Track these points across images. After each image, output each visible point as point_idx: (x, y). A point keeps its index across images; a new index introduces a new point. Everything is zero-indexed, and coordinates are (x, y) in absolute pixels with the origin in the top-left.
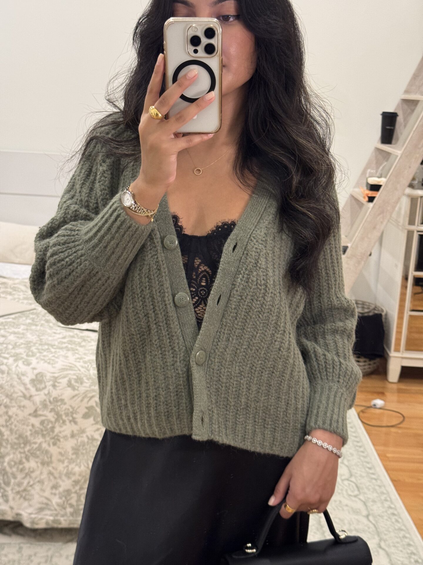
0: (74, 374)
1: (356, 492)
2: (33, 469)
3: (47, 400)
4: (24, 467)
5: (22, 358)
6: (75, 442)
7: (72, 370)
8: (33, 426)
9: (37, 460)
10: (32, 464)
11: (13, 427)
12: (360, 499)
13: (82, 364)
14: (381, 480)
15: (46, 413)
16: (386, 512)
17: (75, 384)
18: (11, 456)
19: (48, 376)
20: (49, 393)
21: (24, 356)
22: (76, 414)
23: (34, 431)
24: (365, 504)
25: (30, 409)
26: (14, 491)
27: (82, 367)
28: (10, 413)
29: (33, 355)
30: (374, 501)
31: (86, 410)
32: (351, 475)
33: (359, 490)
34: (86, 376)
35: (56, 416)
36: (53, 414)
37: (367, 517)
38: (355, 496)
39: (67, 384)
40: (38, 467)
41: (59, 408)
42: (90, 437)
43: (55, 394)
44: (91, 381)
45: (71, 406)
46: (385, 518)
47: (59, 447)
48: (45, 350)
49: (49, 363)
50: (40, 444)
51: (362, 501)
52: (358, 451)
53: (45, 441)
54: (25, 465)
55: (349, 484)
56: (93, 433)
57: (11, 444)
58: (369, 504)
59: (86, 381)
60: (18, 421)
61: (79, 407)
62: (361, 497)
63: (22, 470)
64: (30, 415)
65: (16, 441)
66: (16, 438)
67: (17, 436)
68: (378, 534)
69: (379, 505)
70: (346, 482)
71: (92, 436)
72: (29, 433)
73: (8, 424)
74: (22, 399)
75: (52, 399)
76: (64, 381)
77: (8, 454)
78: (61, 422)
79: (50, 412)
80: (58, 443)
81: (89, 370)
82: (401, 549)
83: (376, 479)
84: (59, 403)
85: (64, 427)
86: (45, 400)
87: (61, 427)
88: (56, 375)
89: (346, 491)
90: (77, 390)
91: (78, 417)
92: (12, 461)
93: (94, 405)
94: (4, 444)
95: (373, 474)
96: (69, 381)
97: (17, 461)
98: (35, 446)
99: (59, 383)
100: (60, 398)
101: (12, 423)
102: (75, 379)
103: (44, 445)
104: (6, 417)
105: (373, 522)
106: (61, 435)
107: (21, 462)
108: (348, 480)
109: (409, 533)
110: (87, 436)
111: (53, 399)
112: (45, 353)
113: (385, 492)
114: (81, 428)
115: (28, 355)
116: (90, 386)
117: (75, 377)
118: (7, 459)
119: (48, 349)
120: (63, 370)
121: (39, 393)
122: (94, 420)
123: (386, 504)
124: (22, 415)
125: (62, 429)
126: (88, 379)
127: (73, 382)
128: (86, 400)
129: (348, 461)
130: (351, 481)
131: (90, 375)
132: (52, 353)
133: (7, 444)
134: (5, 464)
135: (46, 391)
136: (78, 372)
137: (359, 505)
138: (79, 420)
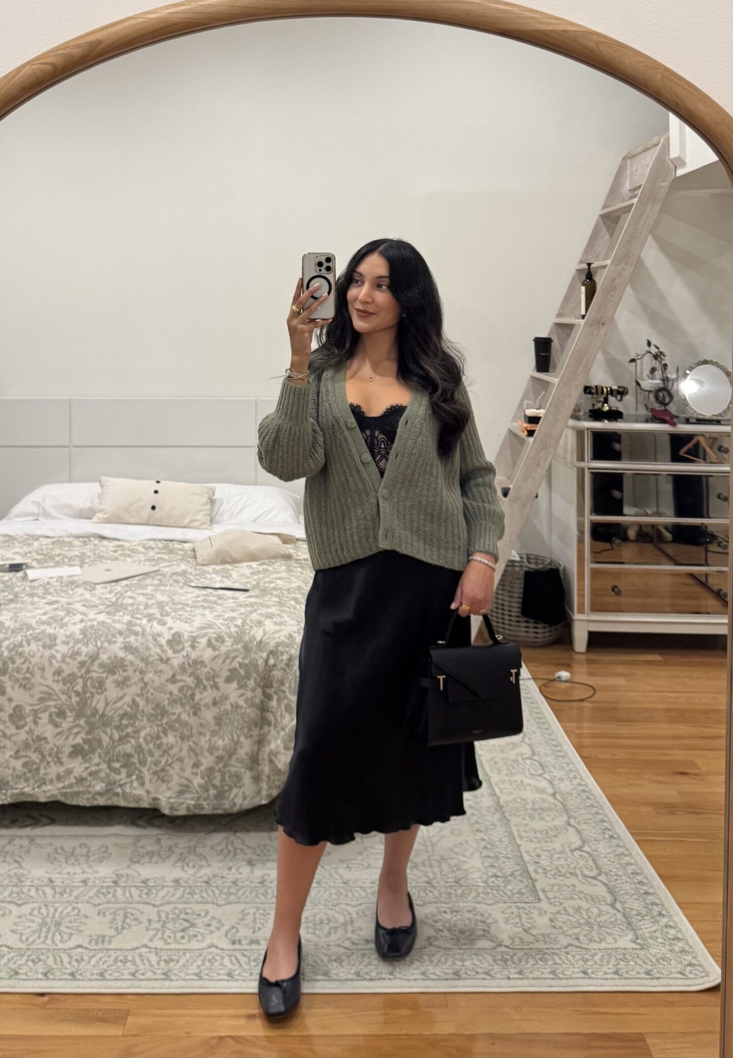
0: (214, 633)
1: (540, 771)
2: (172, 745)
3: (186, 663)
4: (161, 742)
5: (156, 618)
6: (218, 710)
7: (211, 628)
8: (171, 693)
9: (175, 734)
10: (170, 739)
11: (149, 696)
12: (545, 778)
13: (221, 621)
14: (569, 758)
15: (185, 677)
16: (576, 789)
17: (215, 643)
18: (148, 730)
19: (186, 635)
20: (187, 655)
21: (158, 616)
22: (218, 677)
23: (172, 699)
24: (550, 782)
25: (168, 673)
26: (151, 771)
27: (222, 625)
28: (146, 680)
29: (168, 615)
30: (561, 779)
31: (228, 673)
32: (534, 754)
33: (543, 769)
34: (227, 634)
35: (196, 681)
36: (192, 678)
37: (554, 795)
38: (539, 775)
39: (207, 644)
40: (177, 742)
41: (199, 672)
42: (234, 704)
43: (194, 655)
44: (232, 639)
45: (212, 669)
46: (575, 795)
47: (200, 718)
48: (179, 609)
49: (186, 622)
50: (179, 714)
51: (547, 780)
52: (541, 728)
53: (185, 712)
54: (162, 740)
55: (531, 763)
56: (236, 699)
57: (147, 716)
58: (556, 782)
59: (227, 639)
60: (154, 689)
61: (220, 670)
62: (547, 776)
63: (159, 747)
64: (167, 681)
65: (152, 712)
66: (153, 709)
67: (153, 706)
68: (566, 811)
69: (567, 782)
70: (528, 762)
71: (236, 703)
72: (166, 703)
73: (144, 692)
74: (158, 662)
75: (191, 662)
76: (204, 641)
77: (144, 728)
78: (202, 687)
79: (190, 676)
80: (199, 712)
81: (229, 628)
82: (593, 825)
83: (562, 757)
84: (199, 666)
85: (206, 694)
86: (184, 663)
87: (201, 693)
88: (195, 634)
89: (529, 770)
90: (219, 650)
91: (220, 681)
92: (149, 735)
93: (237, 666)
94: (139, 716)
95: (559, 751)
96: (209, 641)
97: (154, 736)
98: (174, 717)
99: (197, 643)
100: (200, 660)
101: (148, 691)
102: (215, 638)
103: (184, 717)
104: (142, 684)
105: (561, 800)
106: (202, 703)
107: (158, 737)
108: (530, 758)
109: (603, 809)
110: (231, 704)
111: (193, 661)
112: (180, 612)
113: (573, 769)
114: (223, 694)
115: (162, 615)
116: (232, 645)
117: (215, 636)
118: (142, 734)
119: (182, 608)
120: (201, 628)
121: (177, 655)
122: (238, 684)
123: (575, 782)
124: (158, 681)
125: (203, 696)
126: (229, 637)
127: (213, 641)
128: (228, 661)
129: (530, 739)
130: (534, 760)
131: (231, 633)
132: (187, 612)
133: (142, 716)
134: (141, 740)
135: (184, 653)
136: (218, 630)
137: (544, 784)
138: (222, 685)
